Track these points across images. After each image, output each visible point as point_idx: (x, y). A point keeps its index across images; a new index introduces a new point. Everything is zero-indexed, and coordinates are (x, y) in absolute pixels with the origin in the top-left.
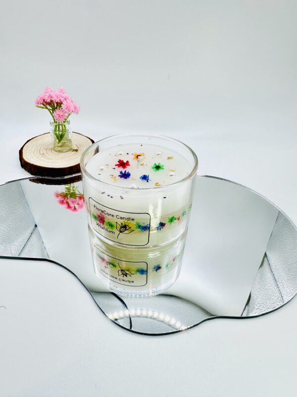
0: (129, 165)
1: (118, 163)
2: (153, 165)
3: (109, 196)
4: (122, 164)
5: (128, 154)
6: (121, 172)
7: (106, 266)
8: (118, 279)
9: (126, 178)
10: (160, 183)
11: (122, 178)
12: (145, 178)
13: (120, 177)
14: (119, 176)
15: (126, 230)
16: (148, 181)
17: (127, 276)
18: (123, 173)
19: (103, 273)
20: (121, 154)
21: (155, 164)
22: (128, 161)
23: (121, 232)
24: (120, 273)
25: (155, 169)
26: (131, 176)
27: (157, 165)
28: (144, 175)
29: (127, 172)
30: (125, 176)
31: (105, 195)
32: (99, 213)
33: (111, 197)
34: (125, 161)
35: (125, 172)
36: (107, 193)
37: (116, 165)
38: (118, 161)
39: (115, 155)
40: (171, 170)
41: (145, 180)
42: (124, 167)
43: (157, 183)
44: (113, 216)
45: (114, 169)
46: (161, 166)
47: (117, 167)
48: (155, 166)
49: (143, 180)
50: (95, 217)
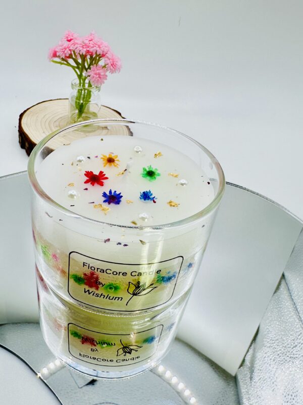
0: (107, 178)
1: (86, 178)
2: (142, 171)
3: (120, 244)
4: (95, 179)
5: (89, 158)
6: (105, 195)
7: (94, 348)
8: (115, 361)
9: (119, 204)
10: (175, 201)
11: (112, 205)
12: (146, 196)
13: (107, 203)
14: (104, 201)
15: (144, 289)
16: (155, 202)
17: (130, 353)
18: (108, 193)
19: (85, 359)
20: (80, 161)
21: (144, 169)
22: (101, 172)
23: (134, 294)
24: (121, 351)
25: (148, 178)
26: (122, 199)
27: (148, 170)
28: (144, 193)
29: (113, 192)
30: (113, 199)
31: (112, 245)
32: (88, 271)
33: (126, 245)
35: (110, 192)
36: (115, 239)
37: (86, 182)
38: (85, 174)
39: (72, 164)
40: (173, 176)
41: (149, 201)
42: (102, 184)
43: (170, 202)
44: (124, 274)
45: (86, 189)
46: (153, 170)
47: (89, 185)
48: (145, 172)
49: (147, 201)
50: (78, 280)
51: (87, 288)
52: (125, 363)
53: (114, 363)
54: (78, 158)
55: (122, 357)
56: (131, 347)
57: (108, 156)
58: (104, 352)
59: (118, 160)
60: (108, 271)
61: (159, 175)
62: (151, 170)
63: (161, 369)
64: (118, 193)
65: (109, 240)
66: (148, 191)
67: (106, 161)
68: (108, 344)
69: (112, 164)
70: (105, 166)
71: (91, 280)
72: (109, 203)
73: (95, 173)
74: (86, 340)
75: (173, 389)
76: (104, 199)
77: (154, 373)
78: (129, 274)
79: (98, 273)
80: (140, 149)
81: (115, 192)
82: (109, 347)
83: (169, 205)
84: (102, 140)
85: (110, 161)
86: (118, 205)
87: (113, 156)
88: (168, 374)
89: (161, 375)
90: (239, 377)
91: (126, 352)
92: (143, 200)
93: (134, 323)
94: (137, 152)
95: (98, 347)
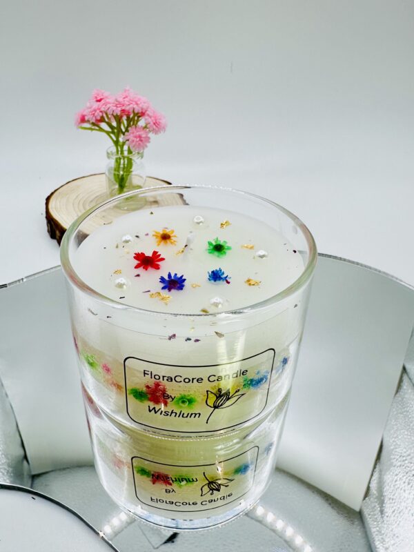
0: (163, 259)
1: (137, 262)
2: (207, 246)
3: (189, 339)
4: (147, 262)
5: (137, 237)
6: (162, 280)
7: (169, 487)
8: (199, 503)
9: (182, 289)
10: (254, 279)
11: (174, 291)
12: (216, 276)
13: (166, 290)
14: (163, 288)
15: (228, 399)
16: (228, 283)
17: (218, 490)
18: (166, 278)
20: (127, 242)
21: (210, 243)
22: (155, 253)
23: (216, 407)
24: (206, 489)
25: (216, 253)
26: (186, 283)
27: (214, 244)
28: (213, 272)
29: (173, 275)
30: (174, 284)
31: (179, 342)
33: (197, 341)
34: (149, 254)
35: (169, 276)
36: (182, 333)
37: (136, 267)
38: (135, 257)
39: (117, 247)
40: (247, 247)
41: (221, 282)
42: (157, 267)
43: (249, 281)
44: (200, 380)
45: (138, 275)
46: (222, 243)
47: (141, 271)
48: (212, 247)
49: (218, 282)
50: (139, 395)
51: (152, 405)
52: (213, 505)
53: (199, 507)
54: (124, 238)
55: (208, 497)
56: (219, 482)
57: (161, 232)
58: (184, 492)
59: (175, 236)
60: (177, 379)
61: (229, 248)
62: (218, 243)
63: (260, 511)
64: (179, 276)
65: (174, 335)
66: (218, 269)
67: (159, 239)
68: (188, 481)
69: (168, 241)
70: (158, 245)
71: (155, 394)
72: (170, 290)
73: (147, 255)
74: (158, 478)
75: (280, 537)
76: (162, 285)
77: (252, 518)
78: (205, 379)
79: (165, 383)
80: (202, 219)
81: (176, 274)
82: (190, 484)
83: (247, 285)
84: (152, 213)
85: (165, 237)
86: (181, 291)
87: (168, 231)
88: (270, 518)
89: (261, 519)
90: (366, 512)
91: (212, 489)
92: (213, 281)
93: (219, 447)
94: (198, 223)
95: (175, 486)
